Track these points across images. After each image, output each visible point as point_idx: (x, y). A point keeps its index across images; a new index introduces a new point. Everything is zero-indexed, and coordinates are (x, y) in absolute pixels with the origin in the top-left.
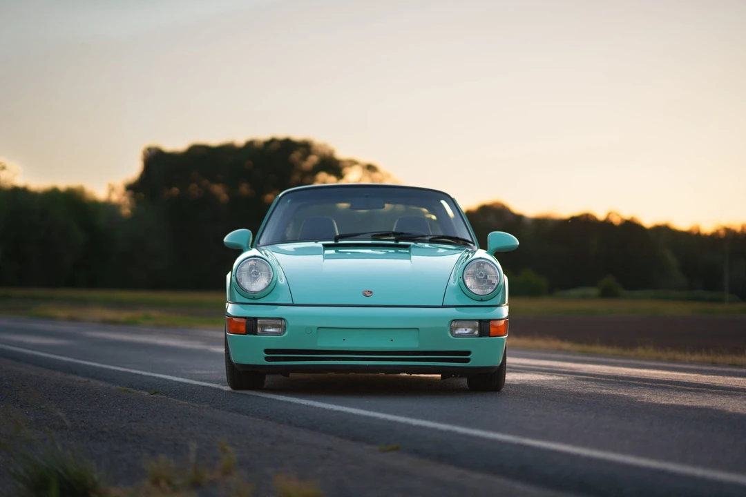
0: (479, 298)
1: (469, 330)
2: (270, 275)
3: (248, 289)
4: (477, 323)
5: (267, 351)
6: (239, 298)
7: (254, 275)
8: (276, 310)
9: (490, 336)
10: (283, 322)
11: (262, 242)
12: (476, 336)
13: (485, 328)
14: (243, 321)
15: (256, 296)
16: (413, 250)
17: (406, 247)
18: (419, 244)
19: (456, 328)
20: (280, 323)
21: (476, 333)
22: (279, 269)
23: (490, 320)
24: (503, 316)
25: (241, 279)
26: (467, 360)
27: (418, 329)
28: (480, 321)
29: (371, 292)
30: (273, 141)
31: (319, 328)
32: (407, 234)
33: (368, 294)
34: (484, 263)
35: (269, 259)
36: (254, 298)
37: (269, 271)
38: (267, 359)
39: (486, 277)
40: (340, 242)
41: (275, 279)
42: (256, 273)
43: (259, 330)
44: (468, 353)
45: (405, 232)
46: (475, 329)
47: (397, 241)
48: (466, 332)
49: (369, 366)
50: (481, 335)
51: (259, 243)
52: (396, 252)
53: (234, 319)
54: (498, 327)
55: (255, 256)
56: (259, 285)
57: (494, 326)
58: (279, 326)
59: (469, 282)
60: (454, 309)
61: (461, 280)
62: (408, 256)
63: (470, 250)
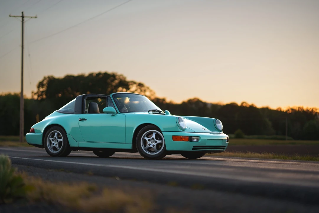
10: (199, 137)
30: (100, 74)
33: (205, 129)
36: (183, 130)
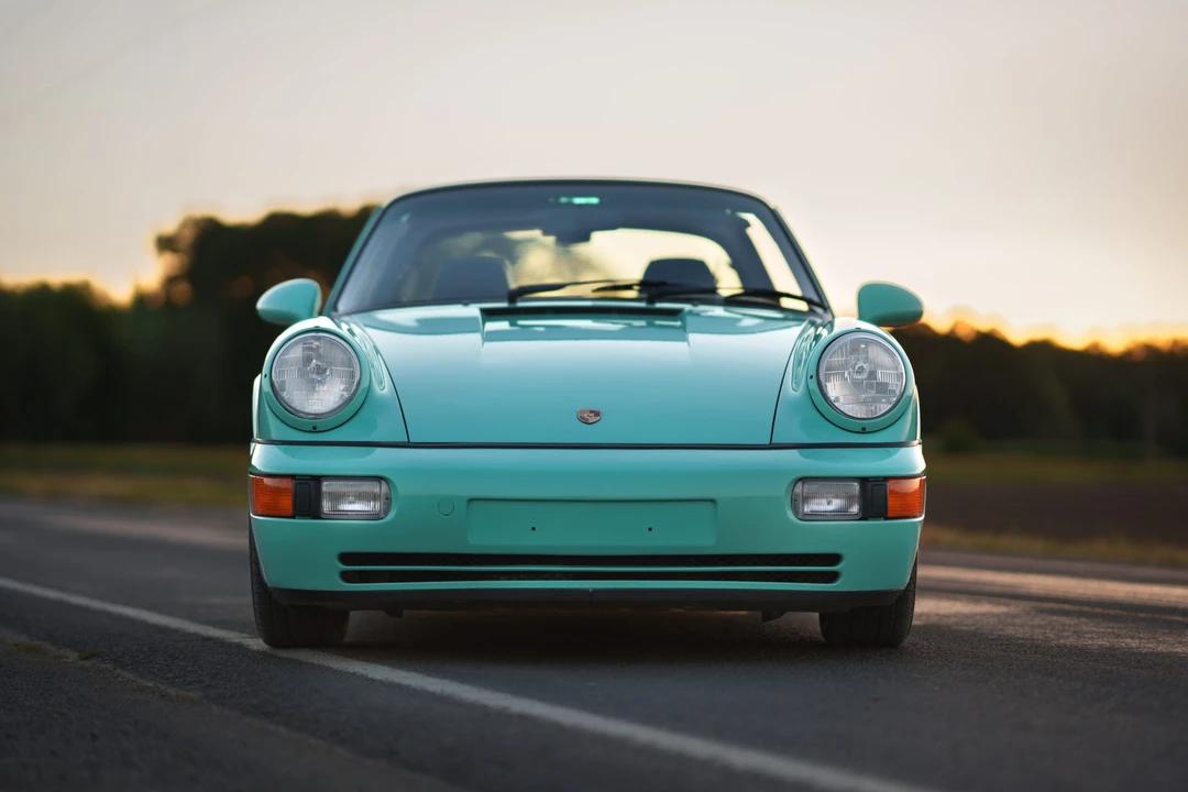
0: (858, 426)
1: (836, 504)
2: (352, 375)
3: (298, 408)
4: (856, 486)
5: (346, 558)
6: (277, 430)
7: (315, 373)
8: (368, 458)
9: (887, 518)
10: (384, 487)
11: (342, 306)
12: (853, 518)
13: (875, 497)
14: (288, 484)
15: (320, 424)
16: (689, 319)
17: (674, 314)
18: (701, 308)
19: (806, 499)
20: (377, 490)
21: (855, 509)
22: (378, 363)
23: (887, 478)
24: (915, 469)
25: (283, 382)
26: (833, 577)
27: (713, 501)
28: (864, 481)
29: (597, 414)
31: (471, 500)
32: (674, 285)
33: (590, 417)
34: (868, 342)
35: (356, 341)
36: (314, 430)
37: (350, 364)
38: (346, 576)
39: (872, 375)
40: (520, 304)
41: (365, 384)
42: (320, 371)
43: (326, 506)
44: (834, 559)
45: (670, 281)
46: (850, 499)
47: (651, 300)
48: (831, 508)
49: (596, 592)
50: (865, 515)
51: (335, 308)
52: (650, 325)
53: (266, 480)
54: (906, 495)
55: (317, 330)
56: (326, 397)
57: (897, 494)
58: (375, 497)
59: (834, 389)
60: (795, 452)
61: (813, 384)
62: (681, 334)
63: (819, 321)
